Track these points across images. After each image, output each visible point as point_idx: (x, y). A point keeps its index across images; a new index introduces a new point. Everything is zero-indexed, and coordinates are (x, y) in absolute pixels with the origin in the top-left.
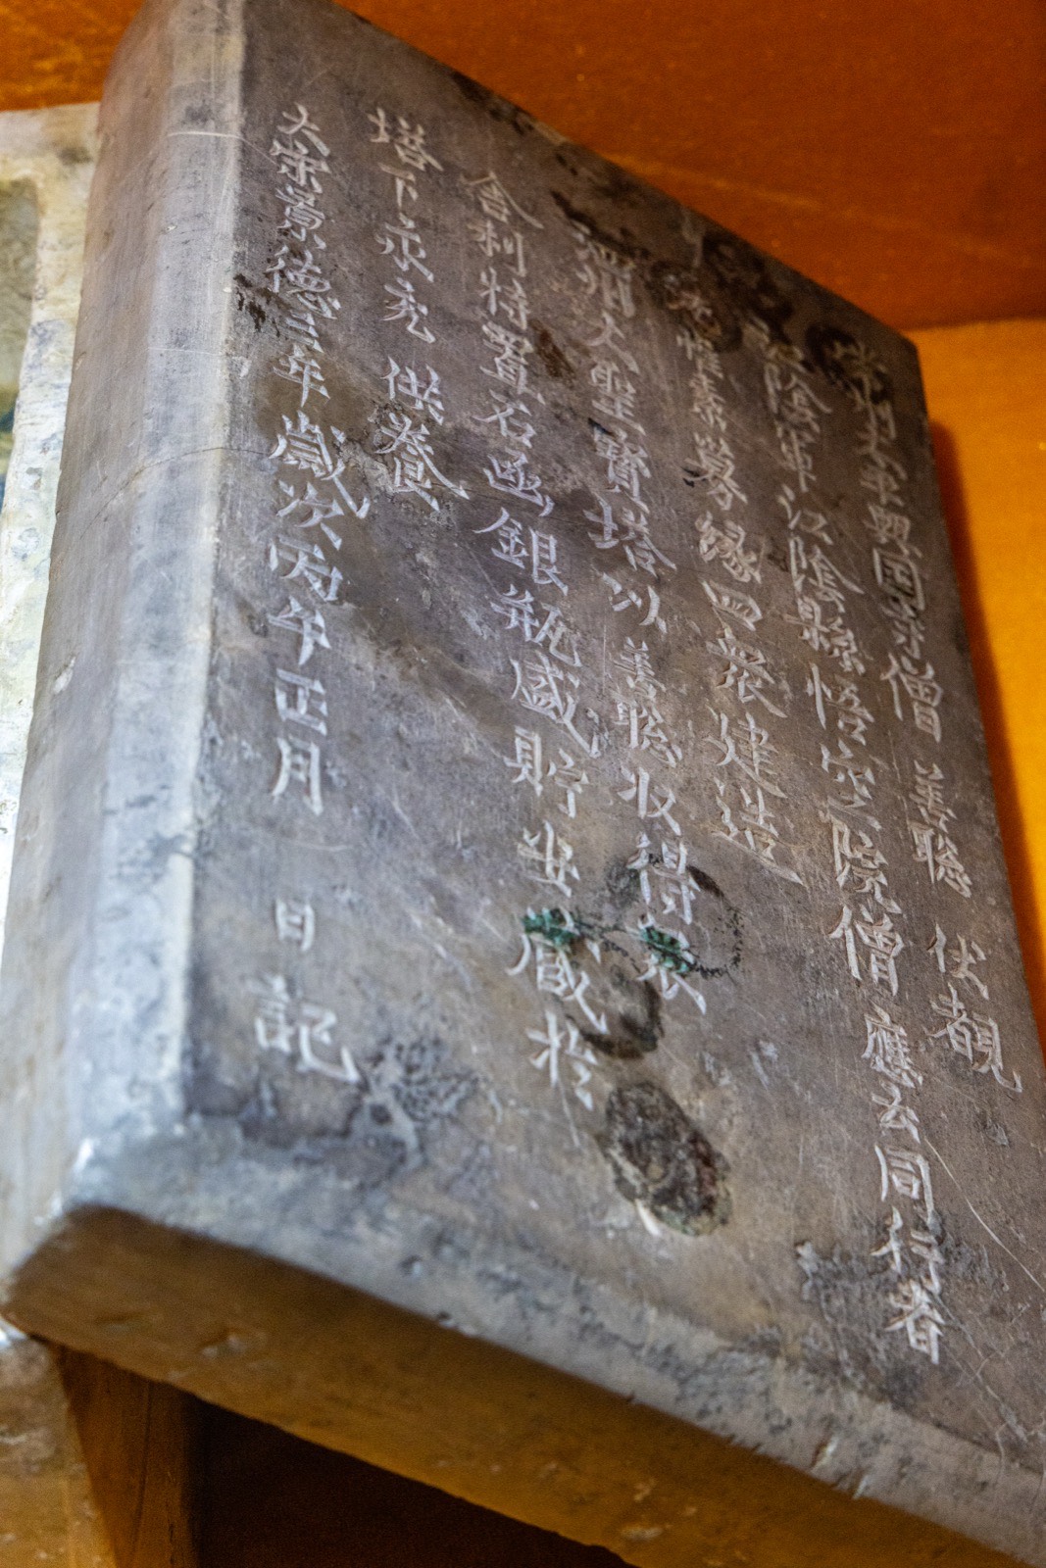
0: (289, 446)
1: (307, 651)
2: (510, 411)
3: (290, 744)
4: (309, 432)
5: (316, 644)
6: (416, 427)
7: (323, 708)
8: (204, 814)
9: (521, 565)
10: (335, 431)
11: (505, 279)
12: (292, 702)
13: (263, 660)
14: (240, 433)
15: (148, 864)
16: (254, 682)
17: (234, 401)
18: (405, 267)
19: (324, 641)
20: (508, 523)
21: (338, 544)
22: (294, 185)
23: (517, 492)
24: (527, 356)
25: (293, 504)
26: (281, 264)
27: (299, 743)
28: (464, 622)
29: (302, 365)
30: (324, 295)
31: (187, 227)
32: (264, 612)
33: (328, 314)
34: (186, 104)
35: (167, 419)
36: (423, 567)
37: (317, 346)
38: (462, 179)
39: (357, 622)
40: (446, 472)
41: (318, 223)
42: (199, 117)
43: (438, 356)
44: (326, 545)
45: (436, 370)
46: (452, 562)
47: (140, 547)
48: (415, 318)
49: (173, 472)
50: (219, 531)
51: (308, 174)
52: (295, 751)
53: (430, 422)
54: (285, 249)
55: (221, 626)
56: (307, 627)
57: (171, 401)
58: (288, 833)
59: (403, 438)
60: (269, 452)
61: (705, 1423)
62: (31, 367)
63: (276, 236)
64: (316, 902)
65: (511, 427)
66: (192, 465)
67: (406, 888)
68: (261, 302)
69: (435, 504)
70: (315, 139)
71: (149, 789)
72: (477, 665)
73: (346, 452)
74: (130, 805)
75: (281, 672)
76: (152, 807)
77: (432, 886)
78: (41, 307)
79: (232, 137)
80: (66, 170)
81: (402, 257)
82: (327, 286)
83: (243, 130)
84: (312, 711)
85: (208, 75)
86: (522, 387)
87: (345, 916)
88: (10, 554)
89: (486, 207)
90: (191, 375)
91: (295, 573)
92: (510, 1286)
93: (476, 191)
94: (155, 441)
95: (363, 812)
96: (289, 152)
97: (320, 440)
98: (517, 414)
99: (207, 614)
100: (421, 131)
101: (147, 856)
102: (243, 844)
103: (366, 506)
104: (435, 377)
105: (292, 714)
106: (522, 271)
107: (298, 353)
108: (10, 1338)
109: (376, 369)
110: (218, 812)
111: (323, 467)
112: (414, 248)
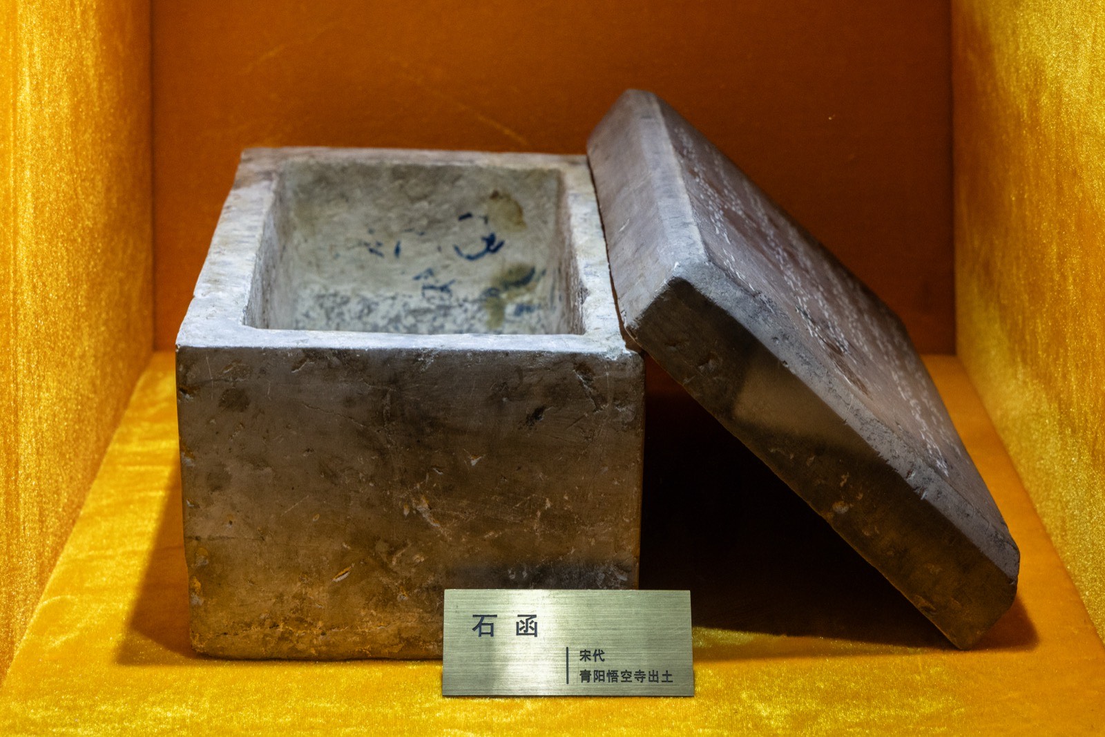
6: (736, 205)
8: (698, 222)
12: (716, 223)
15: (681, 226)
28: (762, 245)
32: (703, 203)
35: (658, 165)
40: (749, 219)
47: (657, 183)
52: (720, 230)
55: (691, 197)
56: (716, 214)
57: (658, 162)
60: (694, 179)
61: (870, 443)
67: (759, 274)
71: (677, 216)
72: (768, 255)
74: (670, 217)
76: (679, 219)
80: (572, 166)
91: (709, 203)
92: (808, 363)
94: (655, 168)
95: (743, 253)
99: (686, 193)
108: (631, 353)
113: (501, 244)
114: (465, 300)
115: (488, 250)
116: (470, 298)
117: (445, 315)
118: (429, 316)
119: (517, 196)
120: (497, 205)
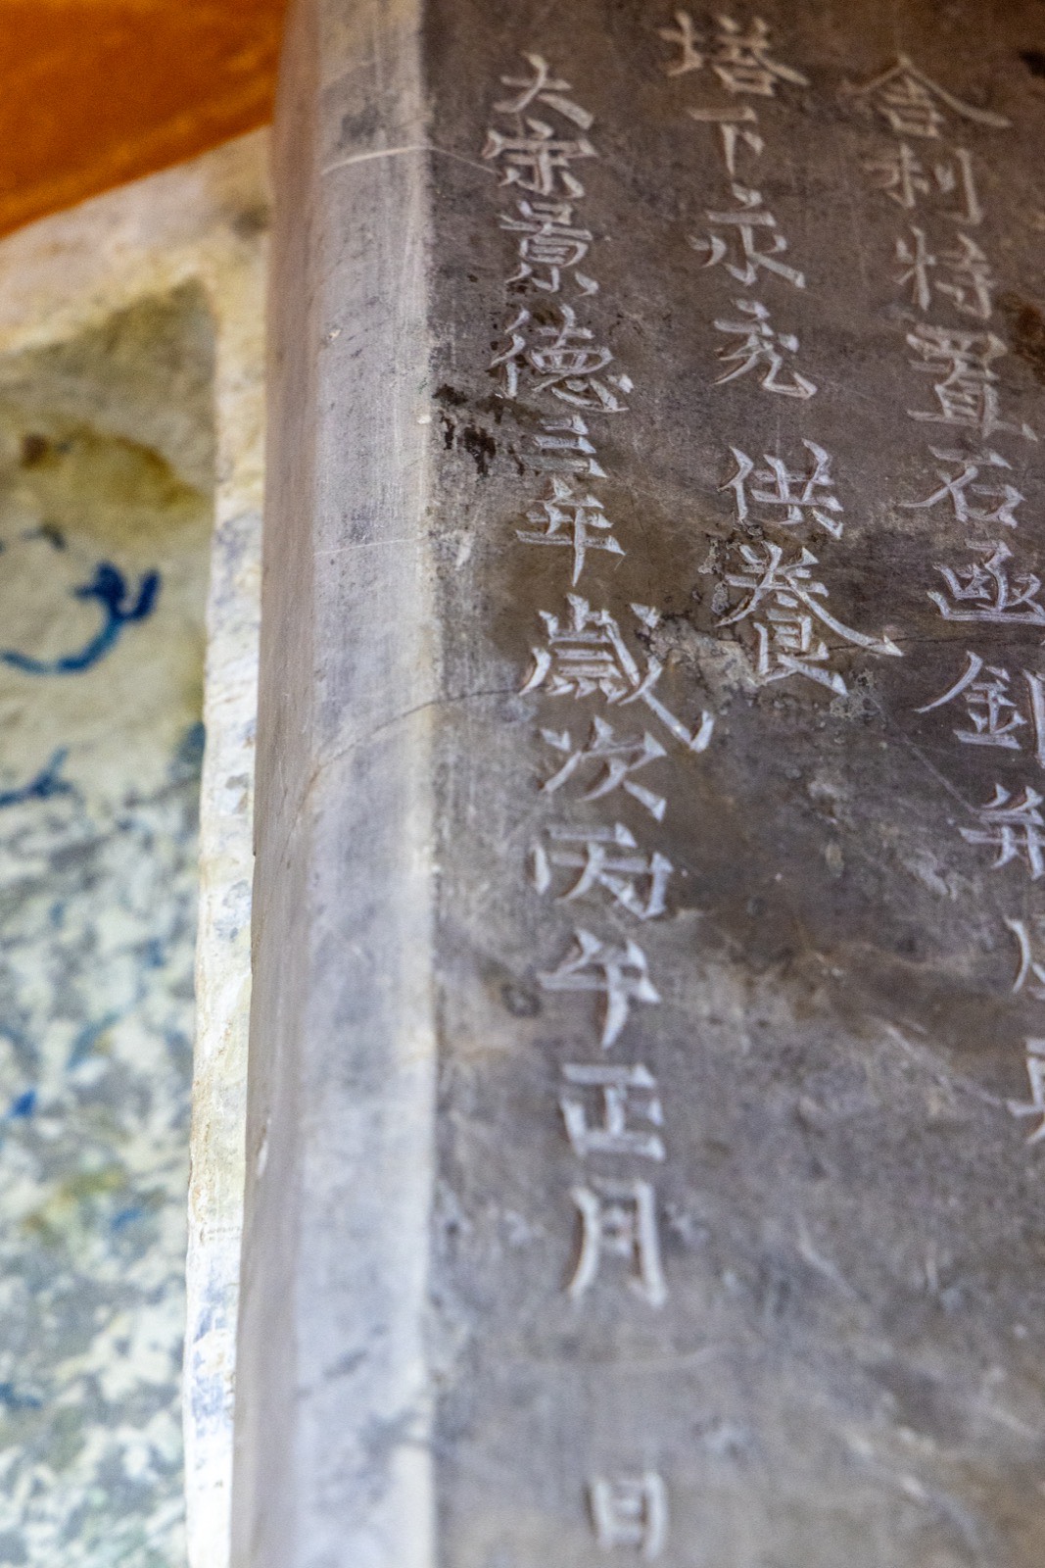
0: (556, 664)
1: (617, 1017)
2: (971, 472)
3: (597, 1192)
4: (591, 626)
5: (634, 1003)
6: (792, 556)
7: (655, 1112)
8: (444, 1363)
9: (1012, 743)
10: (639, 610)
11: (943, 239)
12: (596, 1116)
14: (463, 666)
15: (363, 1474)
16: (520, 1103)
17: (448, 614)
18: (749, 277)
19: (647, 992)
20: (984, 677)
21: (659, 809)
22: (531, 197)
23: (994, 615)
24: (995, 365)
25: (571, 764)
26: (519, 342)
27: (614, 1188)
28: (913, 878)
29: (570, 512)
30: (600, 376)
31: (356, 327)
32: (530, 972)
33: (612, 405)
34: (341, 111)
35: (347, 672)
36: (825, 803)
37: (596, 470)
38: (848, 87)
39: (706, 939)
40: (856, 621)
41: (582, 248)
42: (360, 130)
43: (824, 417)
44: (636, 816)
45: (823, 444)
46: (878, 778)
47: (321, 910)
48: (776, 361)
49: (361, 766)
50: (439, 852)
51: (556, 171)
52: (606, 1203)
53: (818, 539)
54: (524, 315)
55: (452, 1019)
56: (614, 974)
57: (351, 641)
58: (604, 1355)
59: (769, 583)
60: (519, 684)
62: (220, 602)
63: (505, 297)
64: (667, 1467)
65: (974, 501)
66: (388, 746)
67: (837, 1393)
68: (486, 423)
69: (838, 684)
70: (564, 106)
71: (355, 1340)
72: (942, 949)
73: (661, 642)
74: (331, 1374)
75: (572, 1072)
76: (363, 1371)
77: (884, 1375)
78: (227, 494)
79: (414, 149)
80: (245, 248)
81: (742, 261)
82: (607, 355)
83: (431, 133)
84: (636, 1123)
85: (371, 52)
86: (991, 423)
87: (723, 1475)
88: (213, 933)
89: (896, 122)
90: (378, 585)
91: (584, 885)
93: (876, 98)
94: (333, 714)
95: (743, 1278)
96: (518, 144)
97: (612, 635)
98: (986, 474)
99: (427, 1007)
100: (761, 26)
101: (359, 1460)
102: (521, 1397)
103: (707, 726)
104: (821, 455)
105: (598, 1140)
106: (975, 213)
107: (562, 492)
109: (709, 475)
110: (472, 1355)
111: (624, 681)
112: (763, 239)
113: (151, 585)
114: (132, 801)
115: (116, 618)
116: (147, 786)
117: (89, 882)
118: (39, 908)
119: (111, 421)
120: (62, 479)
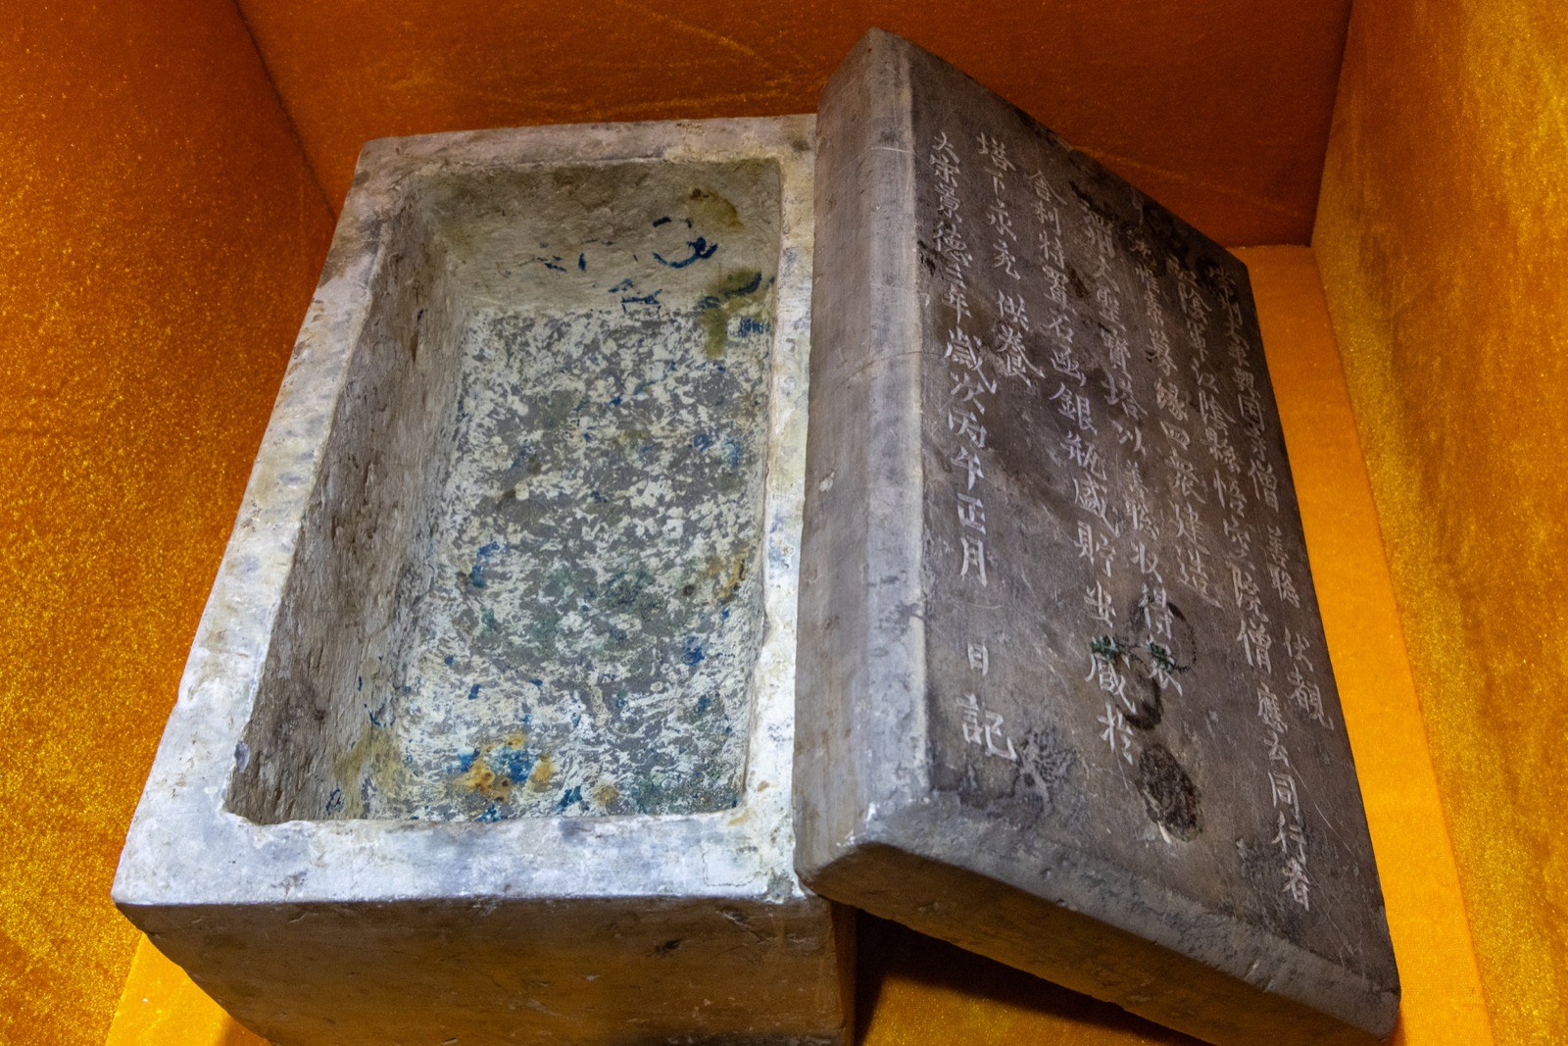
0: (954, 350)
1: (972, 480)
2: (1060, 320)
3: (968, 541)
4: (963, 340)
5: (976, 476)
6: (1015, 334)
7: (983, 516)
8: (927, 591)
9: (1072, 417)
10: (975, 338)
11: (1051, 238)
12: (967, 515)
13: (950, 486)
14: (928, 342)
15: (897, 622)
16: (947, 502)
17: (924, 322)
18: (1002, 232)
19: (980, 474)
20: (1065, 392)
21: (982, 411)
22: (944, 182)
23: (1067, 371)
24: (1066, 285)
25: (958, 387)
26: (941, 233)
27: (972, 540)
28: (1048, 455)
29: (956, 297)
30: (963, 252)
31: (887, 208)
32: (949, 457)
33: (967, 264)
34: (881, 129)
35: (885, 330)
36: (1026, 422)
37: (962, 285)
38: (1026, 175)
39: (996, 460)
40: (1033, 362)
41: (957, 206)
42: (889, 138)
43: (1023, 288)
44: (977, 412)
45: (1023, 297)
46: (1039, 418)
47: (876, 412)
48: (1009, 264)
49: (892, 365)
50: (922, 406)
51: (950, 175)
52: (971, 546)
53: (1022, 330)
54: (942, 223)
55: (928, 467)
56: (971, 464)
57: (887, 319)
58: (970, 600)
59: (1010, 341)
60: (944, 353)
61: (1192, 955)
62: (784, 275)
63: (937, 215)
64: (988, 643)
65: (1062, 331)
66: (903, 362)
67: (1032, 630)
68: (932, 257)
69: (1028, 382)
70: (951, 153)
71: (894, 572)
72: (1056, 483)
73: (983, 352)
74: (884, 581)
75: (959, 495)
76: (897, 583)
77: (1045, 627)
78: (788, 238)
79: (909, 152)
80: (797, 154)
81: (1000, 226)
82: (965, 246)
83: (915, 149)
84: (978, 519)
85: (892, 113)
86: (1065, 305)
87: (1003, 651)
88: (780, 392)
89: (1038, 193)
90: (898, 303)
91: (962, 431)
92: (1096, 882)
93: (1033, 184)
94: (880, 344)
95: (1007, 583)
96: (939, 162)
97: (968, 345)
98: (1064, 322)
99: (919, 459)
100: (1003, 145)
101: (896, 616)
102: (949, 609)
103: (995, 385)
104: (1022, 301)
105: (967, 522)
106: (1059, 232)
107: (953, 289)
109: (993, 297)
110: (934, 588)
111: (971, 362)
112: (1005, 221)
113: (714, 248)
114: (677, 314)
115: (697, 255)
116: (683, 311)
117: (654, 335)
118: (635, 338)
119: (726, 193)
120: (701, 206)
